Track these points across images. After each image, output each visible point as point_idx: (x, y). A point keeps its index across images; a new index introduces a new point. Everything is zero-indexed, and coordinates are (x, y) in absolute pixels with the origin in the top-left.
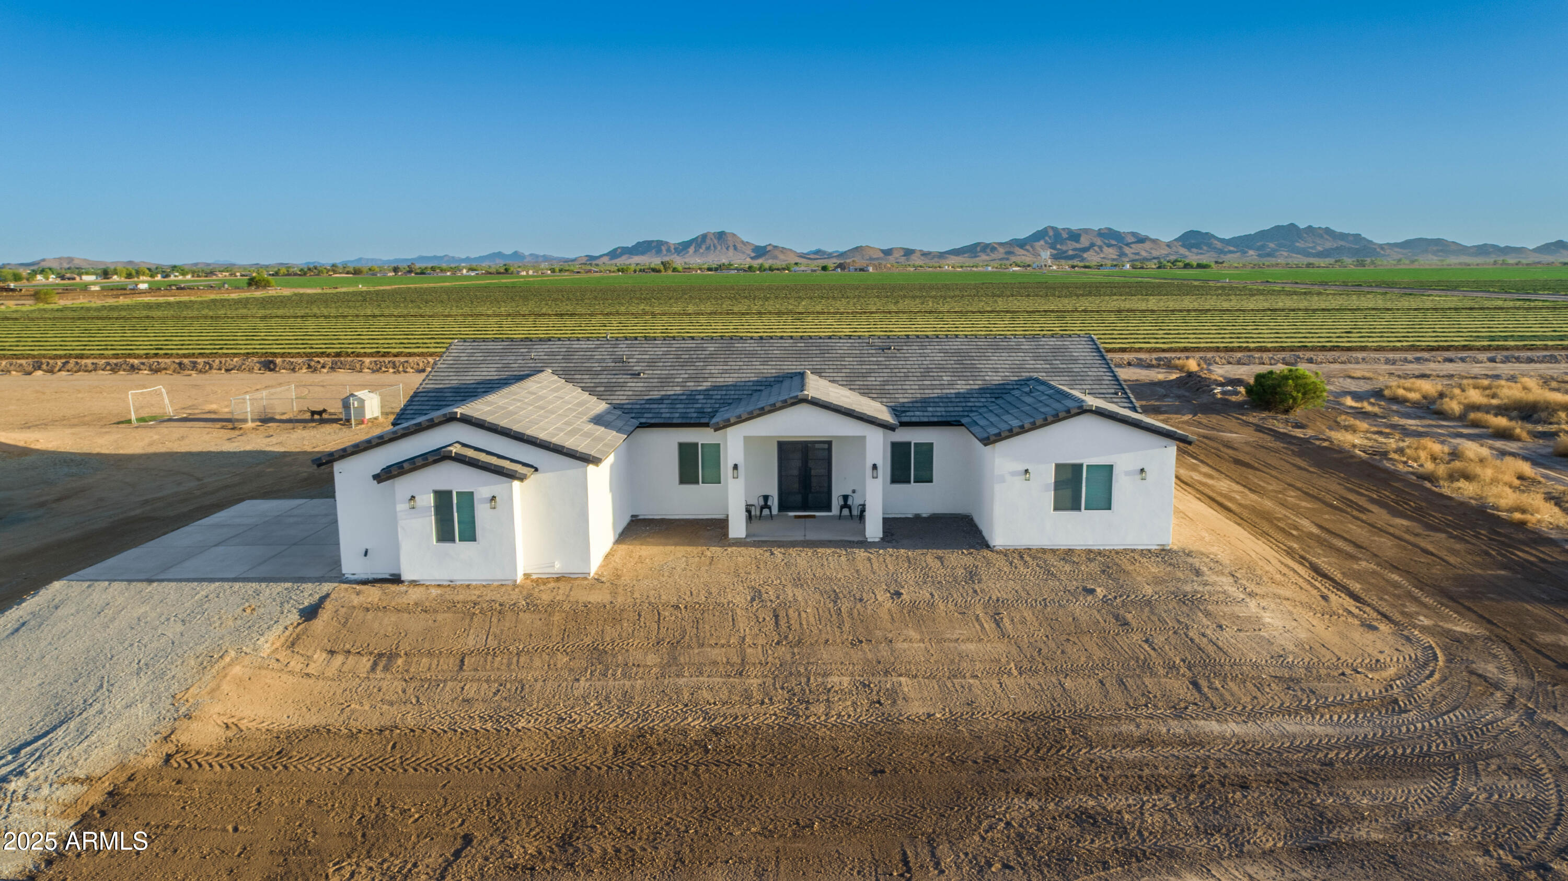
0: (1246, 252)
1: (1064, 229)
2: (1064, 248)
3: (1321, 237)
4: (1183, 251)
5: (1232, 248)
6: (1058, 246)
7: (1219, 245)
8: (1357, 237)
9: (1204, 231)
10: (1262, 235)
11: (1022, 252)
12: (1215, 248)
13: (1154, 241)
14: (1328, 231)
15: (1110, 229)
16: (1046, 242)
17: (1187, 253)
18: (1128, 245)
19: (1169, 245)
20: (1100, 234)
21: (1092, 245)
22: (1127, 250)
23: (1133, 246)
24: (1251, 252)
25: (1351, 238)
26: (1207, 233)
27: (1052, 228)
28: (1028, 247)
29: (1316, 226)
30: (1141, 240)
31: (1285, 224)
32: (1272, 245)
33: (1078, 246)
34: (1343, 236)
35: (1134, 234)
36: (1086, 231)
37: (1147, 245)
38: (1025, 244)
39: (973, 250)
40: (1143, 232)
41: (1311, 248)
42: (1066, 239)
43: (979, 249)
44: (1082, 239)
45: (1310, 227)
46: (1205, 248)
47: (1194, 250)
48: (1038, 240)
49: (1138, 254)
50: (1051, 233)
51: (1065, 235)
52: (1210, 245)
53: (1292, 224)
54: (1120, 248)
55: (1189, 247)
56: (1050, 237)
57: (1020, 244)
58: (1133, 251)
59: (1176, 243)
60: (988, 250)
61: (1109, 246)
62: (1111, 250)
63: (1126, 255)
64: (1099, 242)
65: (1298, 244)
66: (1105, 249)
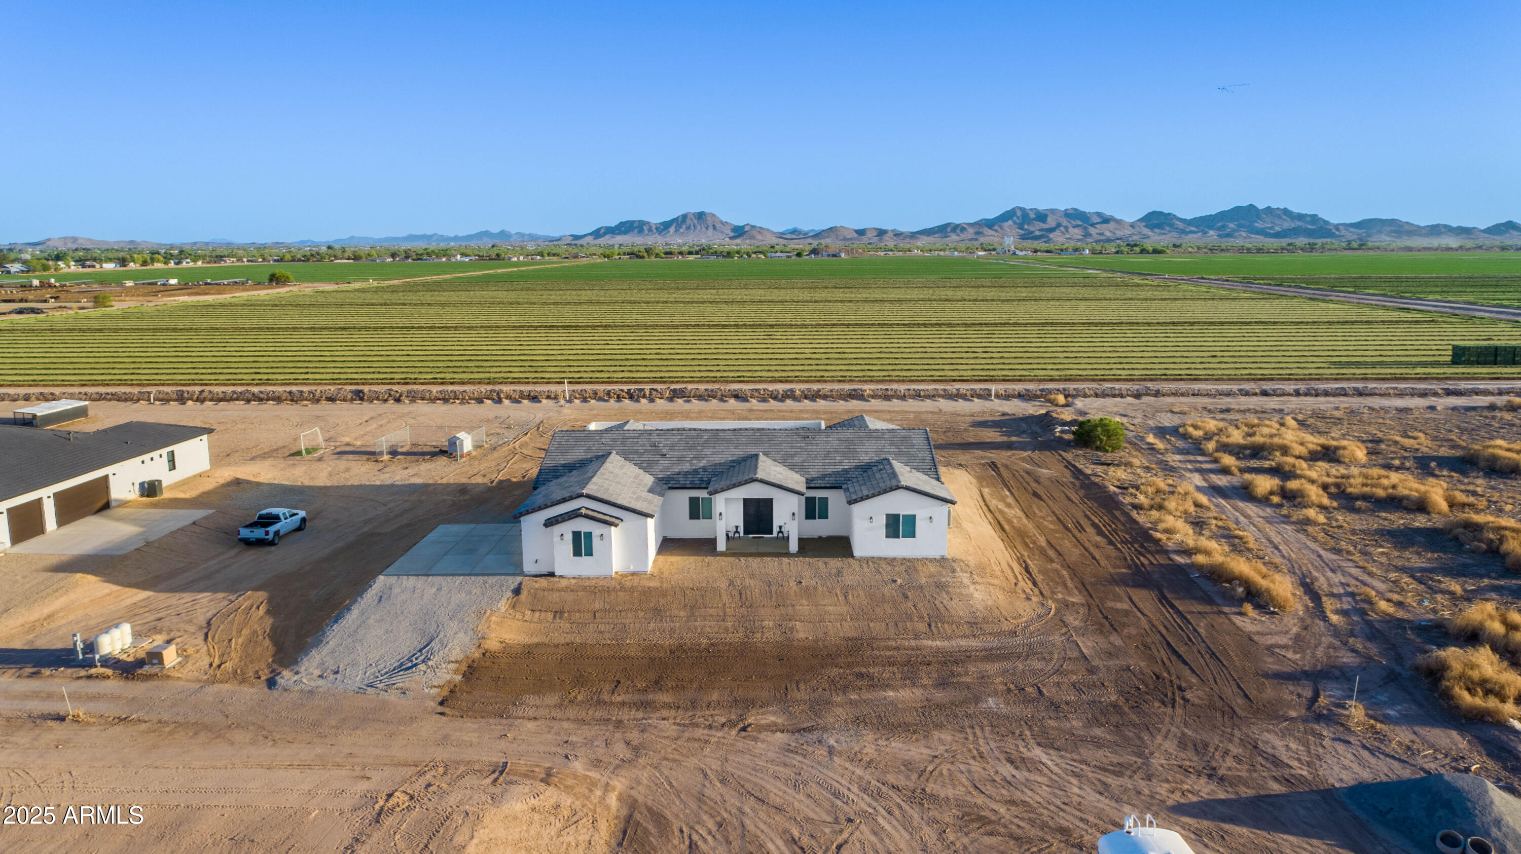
0: (1206, 233)
1: (1031, 210)
2: (1032, 229)
3: (1279, 217)
4: (1146, 231)
5: (1193, 229)
6: (1026, 227)
7: (1181, 225)
8: (1314, 218)
9: (1167, 212)
10: (1222, 215)
11: (990, 232)
12: (1177, 228)
13: (1118, 222)
14: (1286, 211)
15: (1076, 210)
16: (1015, 223)
17: (1150, 233)
18: (1093, 225)
19: (1132, 225)
20: (1068, 214)
21: (1059, 225)
22: (1092, 231)
23: (1097, 226)
24: (1211, 233)
25: (1309, 219)
26: (1169, 214)
27: (1020, 208)
28: (996, 227)
29: (1274, 206)
30: (1106, 220)
31: (1245, 205)
32: (1232, 225)
33: (1045, 226)
34: (1301, 217)
35: (1099, 214)
36: (1053, 211)
37: (1111, 225)
38: (994, 225)
39: (943, 230)
40: (1108, 212)
41: (1271, 228)
42: (1034, 219)
43: (949, 229)
44: (1049, 219)
45: (1269, 208)
46: (1168, 228)
47: (1157, 230)
48: (1007, 221)
49: (1102, 234)
50: (1019, 213)
51: (1032, 216)
52: (1172, 226)
53: (1251, 206)
54: (1085, 228)
55: (1152, 227)
56: (1018, 218)
57: (990, 224)
58: (1097, 231)
59: (1139, 224)
60: (958, 231)
61: (1074, 227)
62: (1076, 231)
63: (1091, 235)
64: (1065, 223)
65: (1256, 225)
66: (1071, 230)
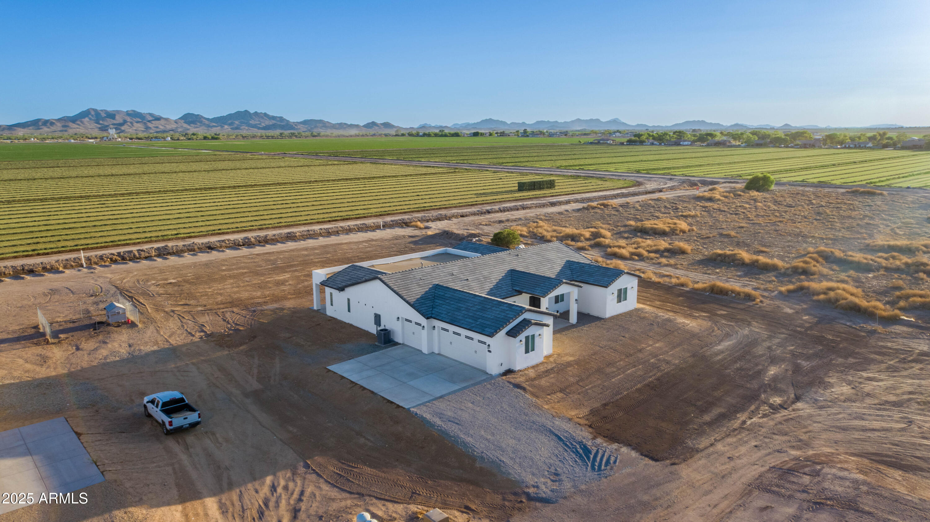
0: (223, 127)
1: (102, 110)
2: (106, 124)
3: (263, 118)
4: (185, 126)
5: (214, 124)
6: (101, 122)
7: (207, 122)
8: (281, 118)
9: (196, 114)
11: (75, 126)
12: (204, 124)
13: (166, 119)
15: (134, 111)
16: (90, 119)
17: (189, 127)
18: (149, 121)
19: (176, 122)
20: (128, 114)
21: (125, 122)
22: (150, 125)
23: (152, 122)
24: (226, 127)
25: (278, 119)
26: (198, 115)
27: (93, 109)
28: (78, 122)
29: (259, 112)
30: (158, 119)
31: (242, 110)
33: (115, 122)
34: (274, 118)
35: (150, 114)
36: (118, 112)
37: (162, 122)
38: (76, 120)
39: (36, 124)
40: (157, 113)
41: (259, 124)
42: (105, 117)
43: (40, 123)
44: (117, 117)
45: (256, 112)
46: (198, 124)
47: (192, 125)
48: (84, 118)
49: (157, 127)
50: (93, 113)
51: (103, 115)
52: (201, 122)
54: (145, 123)
55: (189, 123)
56: (92, 116)
57: (74, 120)
58: (154, 125)
59: (180, 121)
60: (48, 124)
61: (137, 122)
62: (139, 125)
63: (150, 128)
64: (128, 119)
65: (251, 122)
66: (135, 124)
